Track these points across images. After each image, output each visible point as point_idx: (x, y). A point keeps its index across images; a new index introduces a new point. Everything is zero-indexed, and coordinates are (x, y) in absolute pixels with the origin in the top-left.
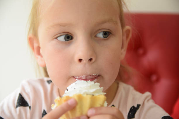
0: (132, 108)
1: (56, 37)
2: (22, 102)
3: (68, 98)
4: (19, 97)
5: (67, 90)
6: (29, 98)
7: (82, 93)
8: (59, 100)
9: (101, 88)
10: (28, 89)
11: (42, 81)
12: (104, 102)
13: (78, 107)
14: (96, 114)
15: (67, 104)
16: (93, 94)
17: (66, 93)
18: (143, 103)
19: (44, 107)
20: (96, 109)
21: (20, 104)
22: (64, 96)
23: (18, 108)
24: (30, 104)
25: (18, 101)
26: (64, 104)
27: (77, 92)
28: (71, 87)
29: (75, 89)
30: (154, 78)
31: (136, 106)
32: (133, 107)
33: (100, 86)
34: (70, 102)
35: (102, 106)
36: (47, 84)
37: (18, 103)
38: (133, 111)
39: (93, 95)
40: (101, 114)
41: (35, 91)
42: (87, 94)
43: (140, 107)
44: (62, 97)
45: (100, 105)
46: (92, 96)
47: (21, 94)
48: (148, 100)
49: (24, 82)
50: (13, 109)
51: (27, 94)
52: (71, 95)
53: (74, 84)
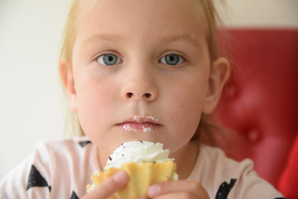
0: (223, 185)
1: (95, 57)
2: (37, 179)
3: (113, 171)
4: (32, 171)
5: (111, 159)
6: (49, 173)
7: (135, 161)
8: (99, 175)
9: (166, 150)
10: (47, 158)
11: (69, 143)
12: (172, 174)
13: (131, 185)
14: (162, 193)
15: (113, 180)
16: (154, 160)
17: (108, 164)
18: (241, 178)
19: (74, 188)
20: (162, 184)
21: (34, 182)
22: (107, 168)
23: (31, 190)
24: (50, 182)
25: (29, 177)
26: (107, 181)
27: (128, 160)
28: (117, 154)
29: (123, 155)
30: (254, 135)
31: (228, 182)
32: (225, 183)
33: (164, 148)
34: (116, 177)
35: (171, 179)
36: (78, 147)
37: (29, 181)
38: (225, 189)
39: (154, 162)
40: (170, 192)
41: (59, 160)
42: (144, 162)
43: (236, 183)
44: (104, 170)
45: (168, 177)
46: (152, 163)
47: (35, 166)
48: (249, 172)
49: (41, 146)
50: (21, 191)
51: (46, 167)
52: (118, 166)
53: (121, 147)
